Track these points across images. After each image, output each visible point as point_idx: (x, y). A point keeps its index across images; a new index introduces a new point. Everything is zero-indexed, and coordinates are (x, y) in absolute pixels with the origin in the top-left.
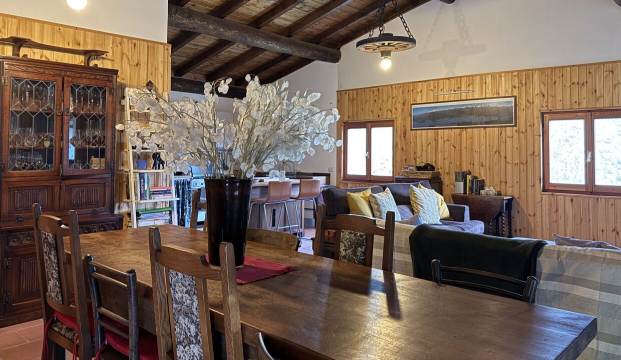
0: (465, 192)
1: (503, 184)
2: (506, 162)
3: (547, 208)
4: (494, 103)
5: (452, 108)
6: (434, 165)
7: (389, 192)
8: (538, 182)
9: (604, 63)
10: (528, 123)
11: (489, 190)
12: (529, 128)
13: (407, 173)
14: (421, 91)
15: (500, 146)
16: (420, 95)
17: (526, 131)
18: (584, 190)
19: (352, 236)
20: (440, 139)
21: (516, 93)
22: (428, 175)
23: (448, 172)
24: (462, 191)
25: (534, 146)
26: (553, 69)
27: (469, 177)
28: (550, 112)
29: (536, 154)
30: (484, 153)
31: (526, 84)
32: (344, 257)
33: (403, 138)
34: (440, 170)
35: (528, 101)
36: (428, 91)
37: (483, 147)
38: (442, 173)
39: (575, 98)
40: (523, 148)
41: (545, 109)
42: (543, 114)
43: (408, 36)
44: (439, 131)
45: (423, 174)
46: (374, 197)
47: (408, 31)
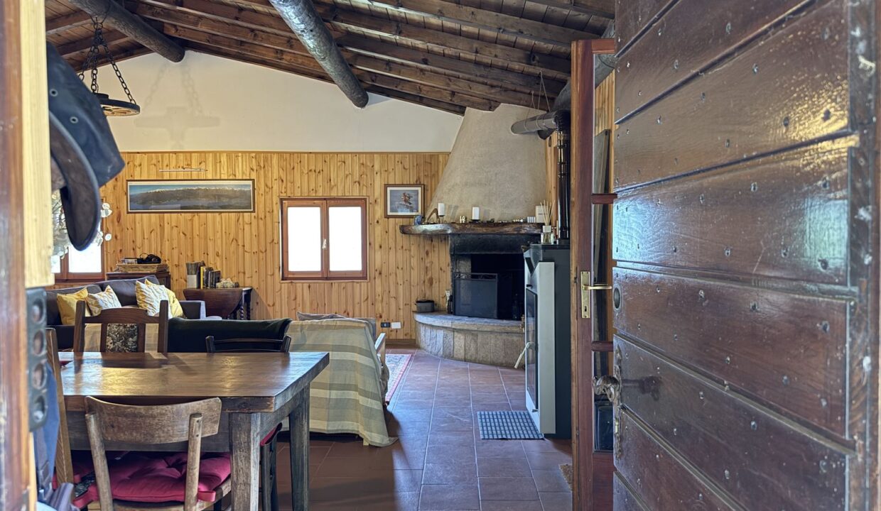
0: (199, 286)
1: (241, 275)
2: (245, 251)
3: (286, 296)
4: (228, 185)
5: (181, 189)
6: (159, 256)
7: (112, 290)
8: (277, 271)
9: (337, 153)
10: (268, 210)
11: (226, 283)
12: (267, 214)
13: (124, 267)
14: (140, 165)
15: (237, 233)
16: (138, 169)
17: (265, 217)
18: (320, 276)
19: (121, 328)
20: (166, 225)
21: (254, 176)
22: (153, 268)
23: (177, 263)
24: (195, 286)
25: (273, 233)
26: (292, 154)
27: (203, 269)
28: (289, 199)
29: (276, 241)
30: (219, 241)
31: (264, 167)
32: (113, 350)
33: (117, 223)
34: (167, 262)
35: (267, 185)
36: (148, 166)
37: (219, 235)
38: (169, 265)
39: (313, 186)
40: (262, 236)
41: (283, 195)
42: (282, 200)
43: (129, 101)
44: (165, 214)
45: (146, 267)
46: (94, 298)
47: (129, 94)
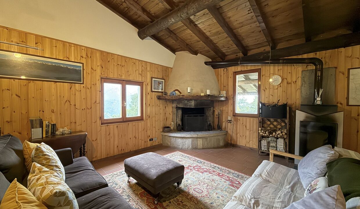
1: (73, 124)
2: (76, 108)
3: (104, 133)
8: (98, 119)
9: (132, 59)
10: (92, 83)
12: (92, 86)
15: (70, 97)
17: (91, 88)
18: (122, 120)
21: (84, 61)
25: (96, 98)
26: (108, 53)
27: (46, 123)
28: (106, 78)
29: (98, 102)
30: (54, 102)
31: (91, 57)
35: (92, 68)
37: (54, 98)
39: (119, 73)
40: (89, 99)
41: (103, 76)
42: (101, 78)
